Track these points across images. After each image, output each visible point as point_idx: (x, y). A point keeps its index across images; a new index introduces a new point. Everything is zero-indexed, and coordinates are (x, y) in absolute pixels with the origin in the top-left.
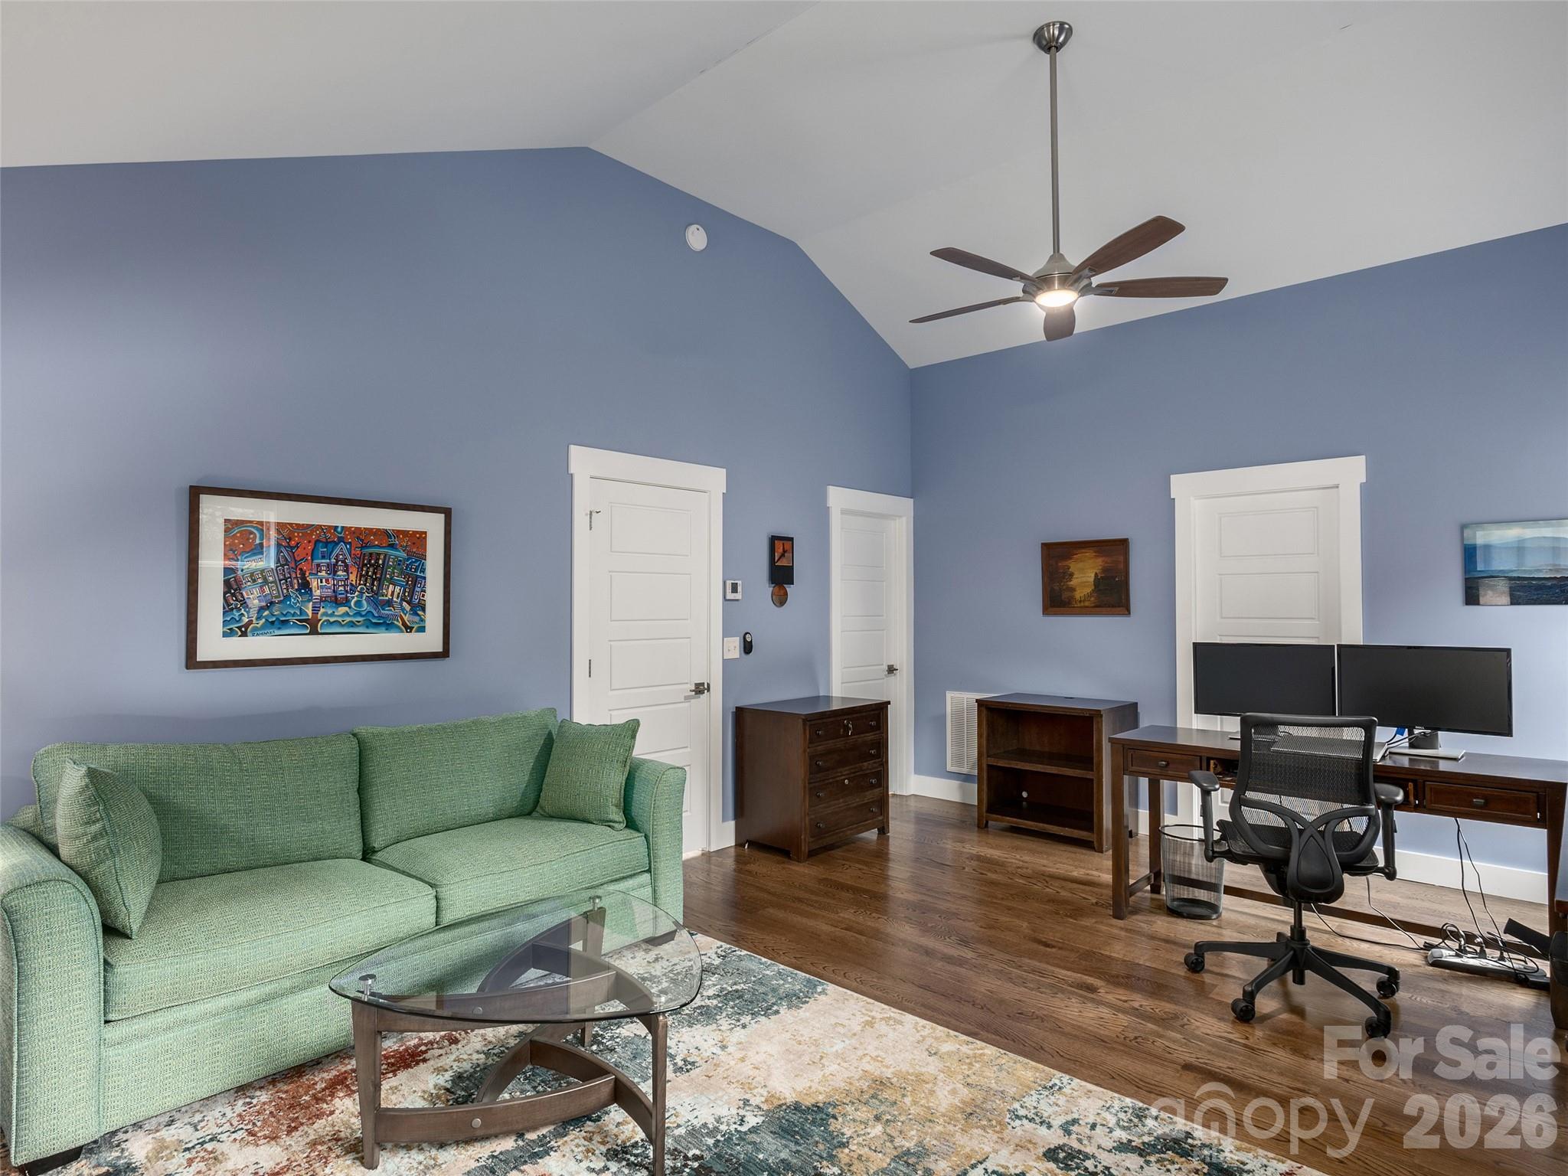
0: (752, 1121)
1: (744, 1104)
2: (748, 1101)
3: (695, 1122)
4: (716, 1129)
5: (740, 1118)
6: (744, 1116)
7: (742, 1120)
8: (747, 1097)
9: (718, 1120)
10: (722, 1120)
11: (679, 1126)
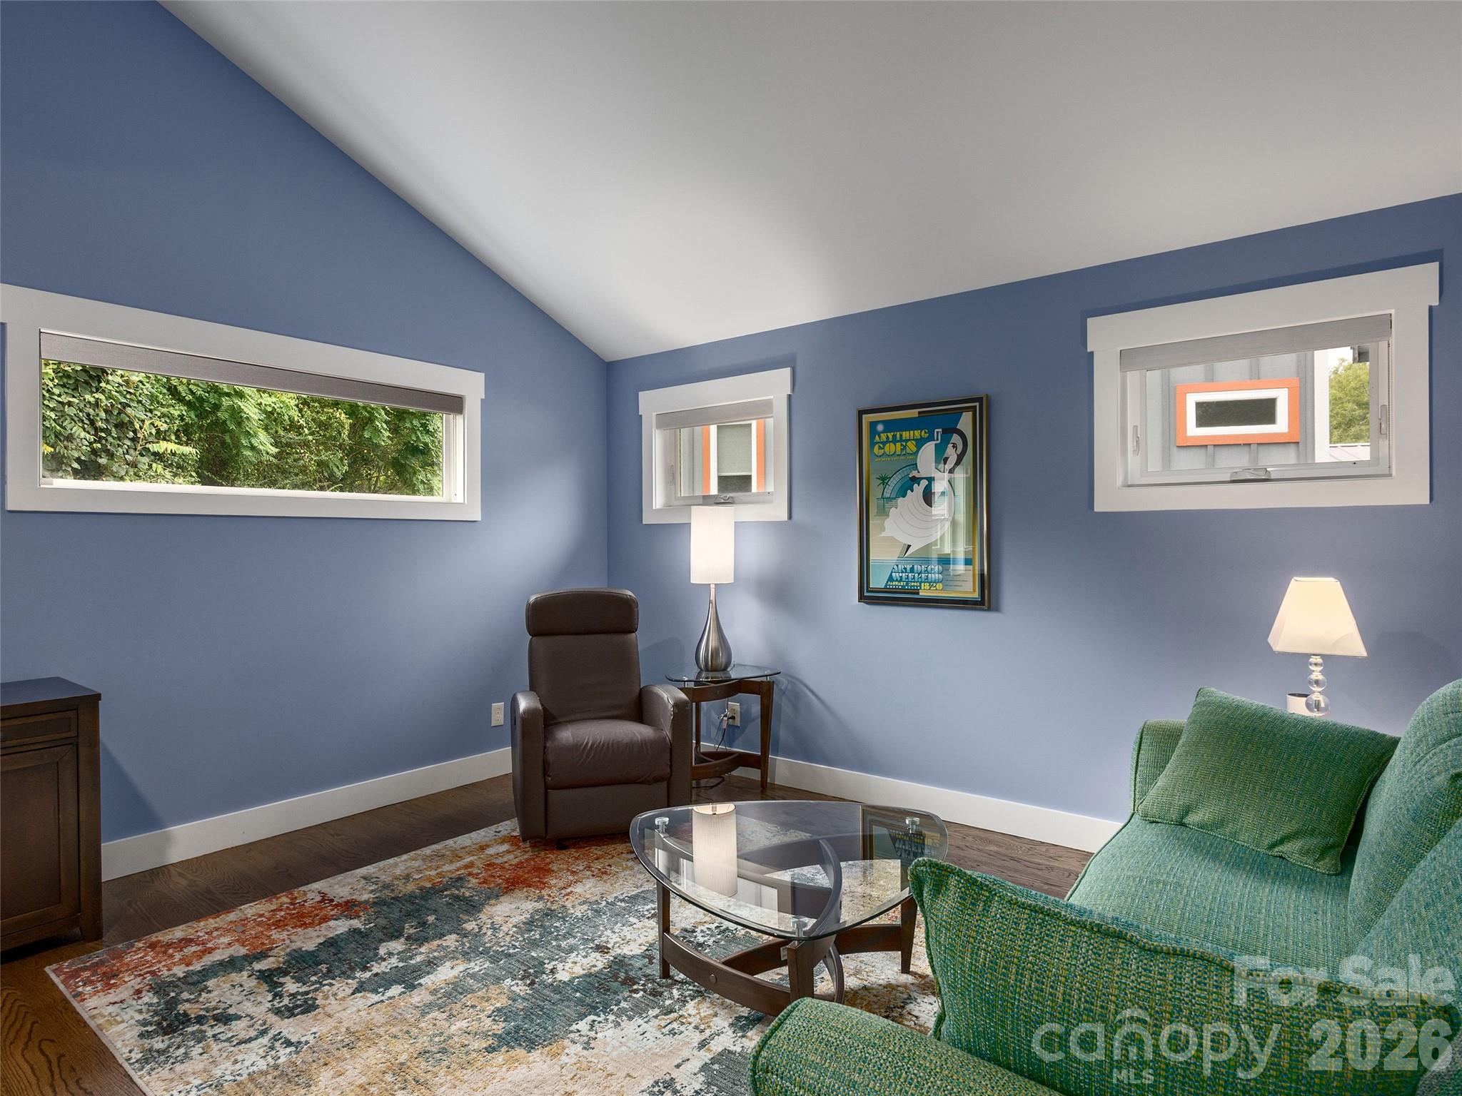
0: (583, 1025)
1: (588, 1043)
2: (584, 1048)
3: (640, 1021)
4: (618, 1016)
5: (594, 1028)
6: (589, 1030)
7: (592, 1026)
8: (585, 1052)
9: (617, 1024)
10: (612, 1025)
11: (656, 1017)
